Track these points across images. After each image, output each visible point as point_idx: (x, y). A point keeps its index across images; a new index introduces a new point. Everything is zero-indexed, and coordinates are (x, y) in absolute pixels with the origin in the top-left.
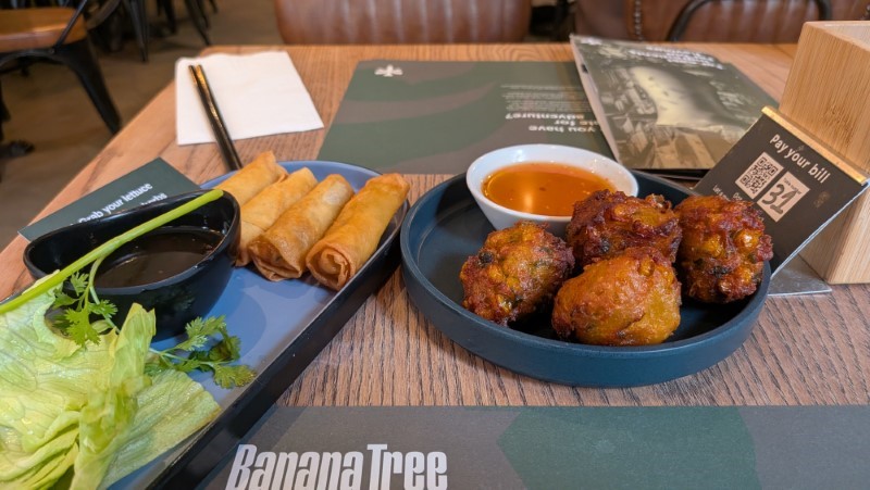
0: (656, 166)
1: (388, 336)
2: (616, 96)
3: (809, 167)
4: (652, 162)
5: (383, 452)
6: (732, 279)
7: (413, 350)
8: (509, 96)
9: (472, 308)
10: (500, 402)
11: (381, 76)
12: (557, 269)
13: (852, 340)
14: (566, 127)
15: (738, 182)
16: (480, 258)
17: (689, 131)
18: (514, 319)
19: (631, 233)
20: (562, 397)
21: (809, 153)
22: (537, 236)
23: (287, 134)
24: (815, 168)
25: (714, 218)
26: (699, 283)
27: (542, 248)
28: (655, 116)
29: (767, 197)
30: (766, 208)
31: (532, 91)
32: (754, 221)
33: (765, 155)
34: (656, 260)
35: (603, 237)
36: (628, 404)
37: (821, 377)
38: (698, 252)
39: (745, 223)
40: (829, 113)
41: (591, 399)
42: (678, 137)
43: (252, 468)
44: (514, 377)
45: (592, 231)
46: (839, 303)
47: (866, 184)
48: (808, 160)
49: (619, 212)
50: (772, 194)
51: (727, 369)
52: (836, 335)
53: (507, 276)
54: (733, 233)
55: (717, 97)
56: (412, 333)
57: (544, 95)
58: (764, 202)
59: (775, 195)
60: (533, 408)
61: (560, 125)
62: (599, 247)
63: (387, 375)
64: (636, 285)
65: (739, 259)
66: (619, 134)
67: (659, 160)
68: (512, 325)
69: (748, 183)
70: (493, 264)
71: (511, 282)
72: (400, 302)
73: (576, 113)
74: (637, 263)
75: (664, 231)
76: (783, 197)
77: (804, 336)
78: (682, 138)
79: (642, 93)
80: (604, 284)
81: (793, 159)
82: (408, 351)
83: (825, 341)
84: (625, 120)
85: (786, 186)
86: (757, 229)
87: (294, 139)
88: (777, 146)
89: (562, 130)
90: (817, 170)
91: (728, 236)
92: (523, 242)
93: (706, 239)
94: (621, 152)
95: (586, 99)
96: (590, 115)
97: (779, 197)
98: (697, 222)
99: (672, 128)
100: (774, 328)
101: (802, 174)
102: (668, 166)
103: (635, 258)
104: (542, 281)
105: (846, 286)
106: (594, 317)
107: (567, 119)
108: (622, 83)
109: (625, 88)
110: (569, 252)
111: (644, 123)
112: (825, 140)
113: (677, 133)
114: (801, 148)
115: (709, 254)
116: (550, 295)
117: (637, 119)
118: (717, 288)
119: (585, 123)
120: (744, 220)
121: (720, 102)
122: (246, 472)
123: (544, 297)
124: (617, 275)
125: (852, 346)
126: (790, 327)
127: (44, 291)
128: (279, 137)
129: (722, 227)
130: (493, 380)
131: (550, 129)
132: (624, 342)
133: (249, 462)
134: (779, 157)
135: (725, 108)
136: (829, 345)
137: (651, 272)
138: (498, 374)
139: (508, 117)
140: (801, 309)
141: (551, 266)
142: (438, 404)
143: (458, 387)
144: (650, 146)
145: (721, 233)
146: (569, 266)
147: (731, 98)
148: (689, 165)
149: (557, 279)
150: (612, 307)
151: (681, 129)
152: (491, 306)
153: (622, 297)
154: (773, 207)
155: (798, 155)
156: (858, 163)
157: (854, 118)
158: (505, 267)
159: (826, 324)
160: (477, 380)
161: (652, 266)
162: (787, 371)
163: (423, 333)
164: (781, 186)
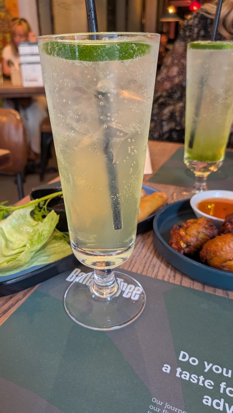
1: (140, 250)
5: (121, 281)
7: (147, 256)
9: (171, 245)
10: (171, 281)
16: (179, 226)
18: (186, 252)
20: (197, 286)
22: (203, 222)
27: (204, 227)
36: (223, 296)
41: (209, 290)
43: (77, 276)
44: (181, 275)
45: (228, 225)
53: (187, 234)
56: (150, 251)
60: (183, 287)
63: (133, 262)
68: (185, 254)
70: (183, 228)
71: (187, 237)
72: (150, 240)
82: (145, 256)
106: (212, 255)
122: (75, 276)
127: (32, 204)
130: (172, 273)
132: (225, 269)
133: (77, 274)
138: (175, 272)
141: (206, 235)
142: (148, 275)
143: (158, 272)
150: (219, 252)
152: (178, 245)
153: (224, 249)
158: (187, 231)
160: (166, 272)
163: (153, 252)
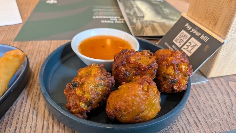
0: (145, 35)
2: (130, 10)
3: (200, 36)
4: (143, 34)
6: (178, 85)
7: (45, 128)
8: (94, 10)
11: (49, 3)
12: (108, 87)
13: (219, 101)
14: (114, 21)
15: (174, 41)
16: (72, 85)
17: (155, 22)
18: (89, 112)
19: (138, 68)
21: (200, 30)
22: (98, 73)
23: (7, 26)
24: (203, 36)
25: (170, 59)
26: (165, 86)
27: (100, 78)
28: (143, 17)
29: (185, 47)
30: (185, 51)
31: (102, 8)
32: (185, 60)
33: (183, 31)
34: (149, 83)
35: (126, 71)
37: (212, 120)
38: (164, 74)
39: (182, 61)
40: (207, 15)
42: (151, 24)
45: (122, 68)
46: (212, 85)
47: (224, 43)
48: (200, 33)
49: (132, 59)
50: (187, 46)
51: (178, 120)
52: (214, 99)
53: (84, 92)
54: (178, 65)
55: (162, 11)
57: (107, 10)
58: (184, 49)
59: (188, 46)
61: (112, 21)
62: (125, 75)
64: (142, 96)
65: (180, 76)
66: (132, 24)
67: (146, 33)
69: (178, 41)
70: (78, 87)
71: (86, 96)
73: (117, 16)
74: (142, 86)
75: (151, 67)
76: (191, 47)
77: (203, 101)
78: (153, 25)
79: (139, 9)
80: (127, 98)
81: (194, 33)
82: (43, 128)
83: (210, 103)
84: (133, 19)
85: (192, 42)
86: (186, 62)
87: (9, 28)
88: (188, 27)
89: (113, 22)
90: (203, 37)
91: (176, 66)
92: (92, 75)
93: (167, 68)
94: (133, 30)
95: (120, 12)
96: (122, 17)
97: (190, 47)
98: (163, 60)
99: (149, 21)
100: (192, 99)
101: (198, 38)
102: (149, 35)
103: (141, 84)
104: (101, 93)
105: (213, 78)
106: (123, 113)
107: (114, 18)
108: (132, 6)
109: (133, 7)
110: (113, 78)
111: (140, 20)
112: (205, 25)
113: (151, 23)
114: (197, 28)
115: (169, 75)
116: (105, 98)
117: (138, 18)
118: (173, 88)
119: (120, 20)
120: (181, 59)
121: (163, 12)
123: (103, 100)
124: (133, 93)
125: (219, 104)
126: (198, 97)
128: (3, 27)
129: (173, 63)
131: (108, 22)
132: (137, 121)
134: (189, 32)
135: (165, 14)
136: (212, 104)
137: (148, 89)
139: (94, 17)
140: (200, 89)
141: (104, 85)
144: (142, 28)
145: (173, 65)
146: (113, 84)
147: (167, 11)
148: (156, 34)
149: (108, 91)
150: (131, 108)
151: (152, 21)
152: (78, 107)
153: (136, 103)
154: (188, 51)
155: (196, 31)
156: (219, 34)
157: (218, 16)
158: (84, 88)
159: (209, 95)
161: (148, 86)
162: (200, 118)
164: (190, 43)
